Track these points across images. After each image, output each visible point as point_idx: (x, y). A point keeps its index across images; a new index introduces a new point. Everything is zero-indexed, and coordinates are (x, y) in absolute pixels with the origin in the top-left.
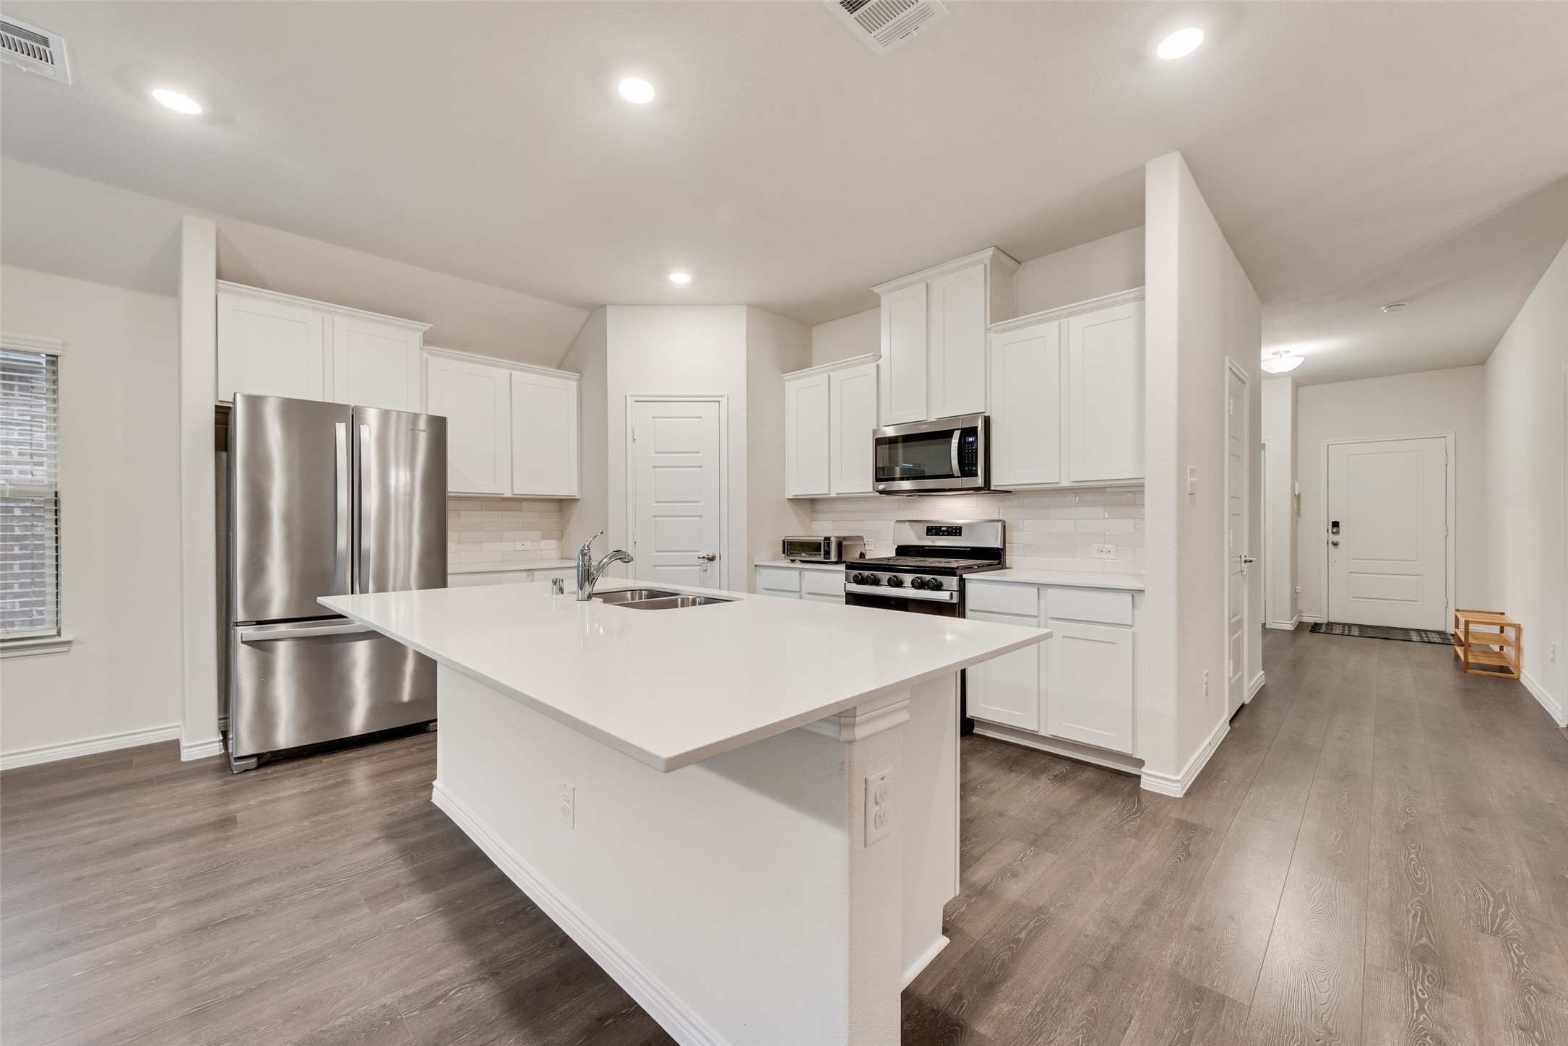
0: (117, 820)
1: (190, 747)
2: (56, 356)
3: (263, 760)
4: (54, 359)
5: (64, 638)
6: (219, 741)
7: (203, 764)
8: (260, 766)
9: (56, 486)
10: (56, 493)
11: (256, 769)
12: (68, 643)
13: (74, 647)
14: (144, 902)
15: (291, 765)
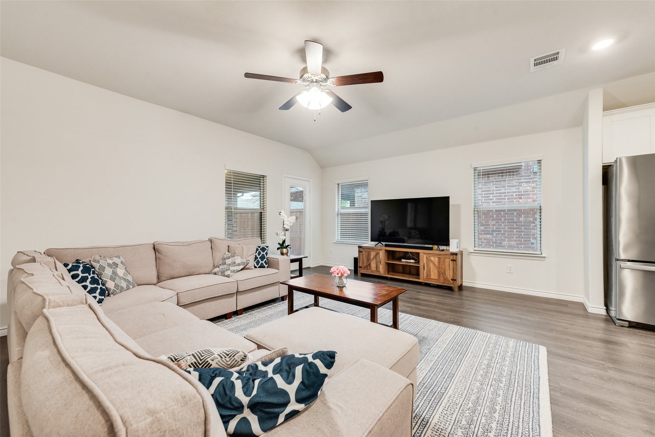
0: (573, 325)
1: (592, 307)
2: (541, 160)
3: (631, 325)
4: (540, 161)
5: (543, 255)
6: (605, 309)
7: (599, 316)
8: (630, 327)
9: (540, 204)
10: (540, 206)
11: (628, 327)
12: (544, 257)
13: (546, 259)
14: (598, 360)
15: (649, 333)
